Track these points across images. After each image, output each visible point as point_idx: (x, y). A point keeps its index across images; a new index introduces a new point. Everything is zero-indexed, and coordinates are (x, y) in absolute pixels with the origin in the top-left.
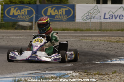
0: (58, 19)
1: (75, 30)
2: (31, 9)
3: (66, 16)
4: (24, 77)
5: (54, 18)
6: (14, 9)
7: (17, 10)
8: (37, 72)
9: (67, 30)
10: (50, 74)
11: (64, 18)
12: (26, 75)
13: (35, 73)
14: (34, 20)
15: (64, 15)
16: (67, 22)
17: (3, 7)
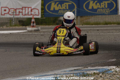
0: (100, 12)
1: (118, 24)
2: (72, 3)
3: (109, 9)
4: (66, 74)
5: (96, 12)
6: (55, 4)
7: (58, 5)
8: (80, 69)
9: (110, 23)
10: (92, 70)
11: (107, 11)
12: (68, 72)
13: (77, 69)
15: (106, 8)
16: (110, 15)
17: (43, 2)
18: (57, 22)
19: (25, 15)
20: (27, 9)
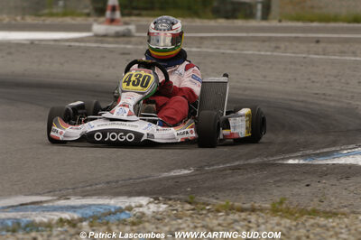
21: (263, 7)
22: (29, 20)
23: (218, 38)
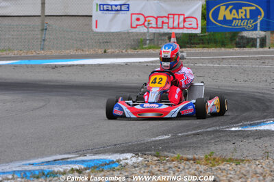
2: (256, 8)
6: (226, 9)
14: (258, 28)
18: (237, 40)
19: (173, 28)
20: (176, 17)
21: (260, 40)
22: (130, 52)
23: (232, 59)
